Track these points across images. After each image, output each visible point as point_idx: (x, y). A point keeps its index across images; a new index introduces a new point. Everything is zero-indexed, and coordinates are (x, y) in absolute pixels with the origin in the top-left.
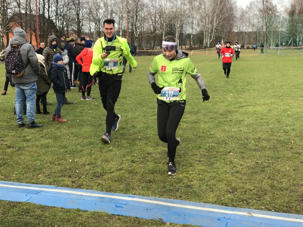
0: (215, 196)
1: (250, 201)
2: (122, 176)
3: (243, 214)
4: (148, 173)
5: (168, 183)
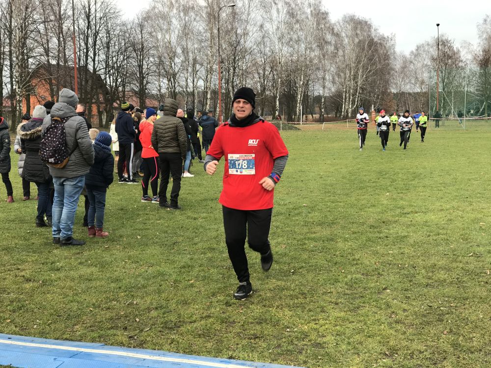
0: (362, 361)
2: (209, 327)
4: (252, 323)
5: (284, 340)
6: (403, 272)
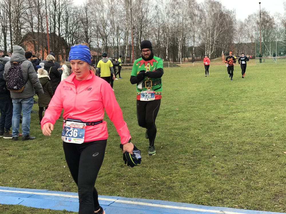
0: (193, 196)
1: (225, 200)
3: (215, 212)
4: (134, 176)
5: (151, 185)
6: (225, 146)
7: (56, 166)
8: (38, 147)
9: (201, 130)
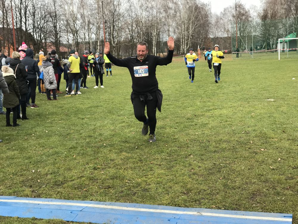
0: (170, 198)
1: (202, 201)
2: (82, 183)
3: (193, 214)
5: (126, 188)
6: (202, 144)
7: (24, 170)
8: (5, 151)
9: (177, 128)
